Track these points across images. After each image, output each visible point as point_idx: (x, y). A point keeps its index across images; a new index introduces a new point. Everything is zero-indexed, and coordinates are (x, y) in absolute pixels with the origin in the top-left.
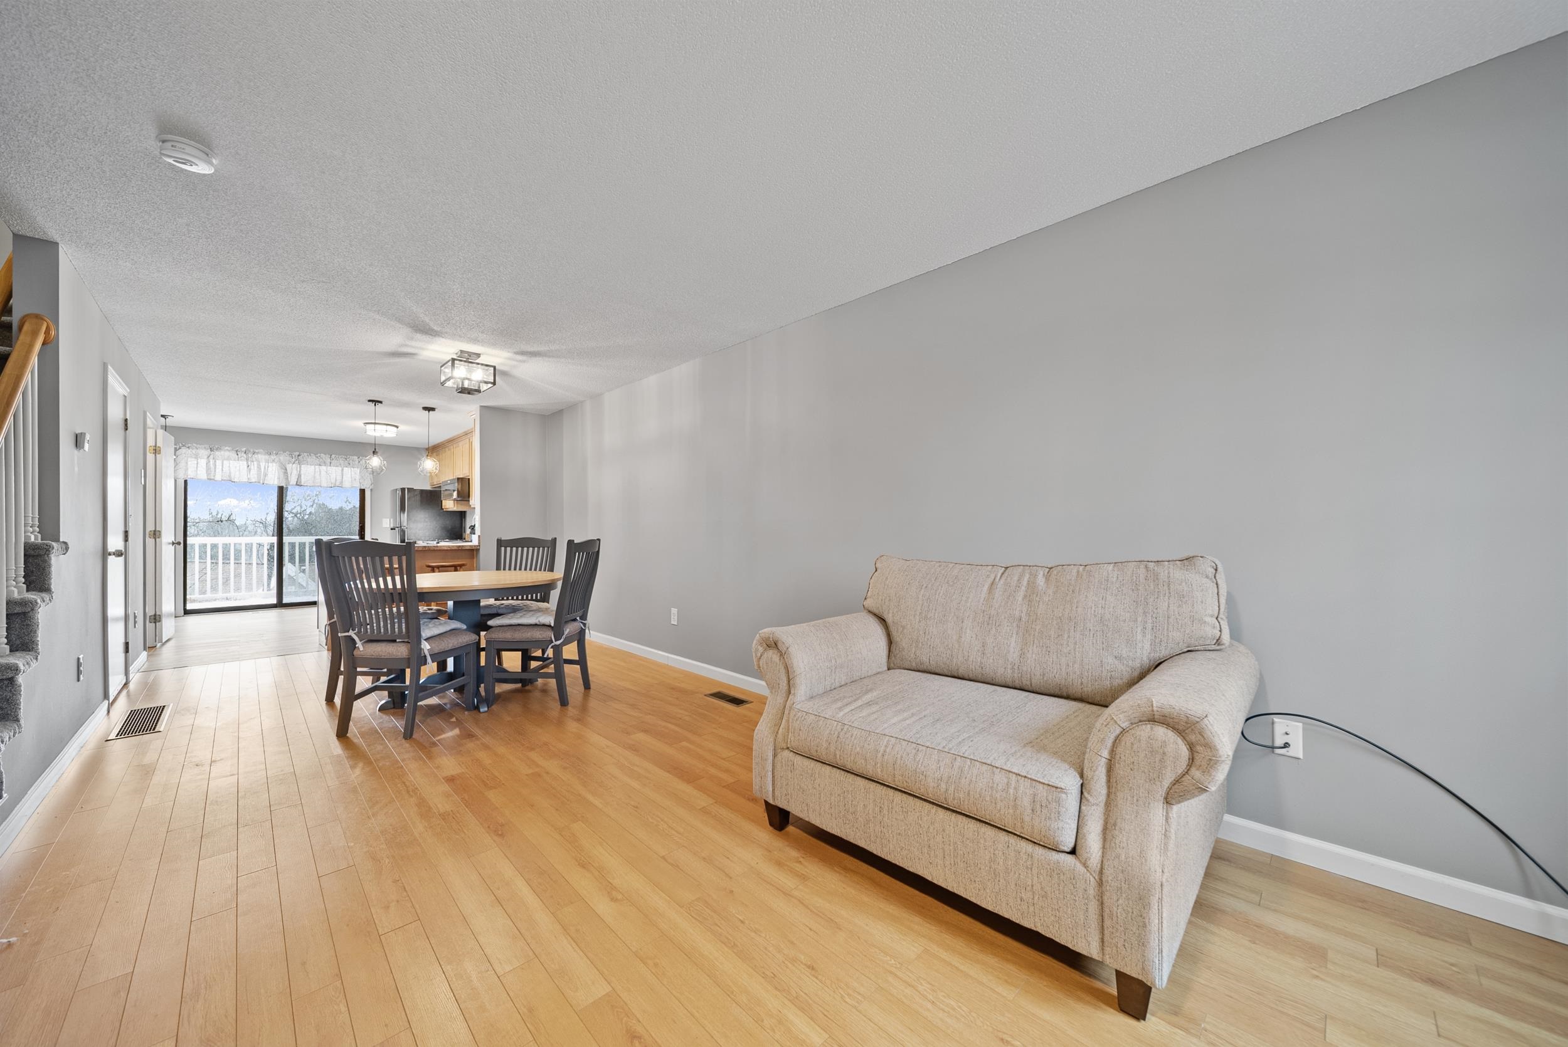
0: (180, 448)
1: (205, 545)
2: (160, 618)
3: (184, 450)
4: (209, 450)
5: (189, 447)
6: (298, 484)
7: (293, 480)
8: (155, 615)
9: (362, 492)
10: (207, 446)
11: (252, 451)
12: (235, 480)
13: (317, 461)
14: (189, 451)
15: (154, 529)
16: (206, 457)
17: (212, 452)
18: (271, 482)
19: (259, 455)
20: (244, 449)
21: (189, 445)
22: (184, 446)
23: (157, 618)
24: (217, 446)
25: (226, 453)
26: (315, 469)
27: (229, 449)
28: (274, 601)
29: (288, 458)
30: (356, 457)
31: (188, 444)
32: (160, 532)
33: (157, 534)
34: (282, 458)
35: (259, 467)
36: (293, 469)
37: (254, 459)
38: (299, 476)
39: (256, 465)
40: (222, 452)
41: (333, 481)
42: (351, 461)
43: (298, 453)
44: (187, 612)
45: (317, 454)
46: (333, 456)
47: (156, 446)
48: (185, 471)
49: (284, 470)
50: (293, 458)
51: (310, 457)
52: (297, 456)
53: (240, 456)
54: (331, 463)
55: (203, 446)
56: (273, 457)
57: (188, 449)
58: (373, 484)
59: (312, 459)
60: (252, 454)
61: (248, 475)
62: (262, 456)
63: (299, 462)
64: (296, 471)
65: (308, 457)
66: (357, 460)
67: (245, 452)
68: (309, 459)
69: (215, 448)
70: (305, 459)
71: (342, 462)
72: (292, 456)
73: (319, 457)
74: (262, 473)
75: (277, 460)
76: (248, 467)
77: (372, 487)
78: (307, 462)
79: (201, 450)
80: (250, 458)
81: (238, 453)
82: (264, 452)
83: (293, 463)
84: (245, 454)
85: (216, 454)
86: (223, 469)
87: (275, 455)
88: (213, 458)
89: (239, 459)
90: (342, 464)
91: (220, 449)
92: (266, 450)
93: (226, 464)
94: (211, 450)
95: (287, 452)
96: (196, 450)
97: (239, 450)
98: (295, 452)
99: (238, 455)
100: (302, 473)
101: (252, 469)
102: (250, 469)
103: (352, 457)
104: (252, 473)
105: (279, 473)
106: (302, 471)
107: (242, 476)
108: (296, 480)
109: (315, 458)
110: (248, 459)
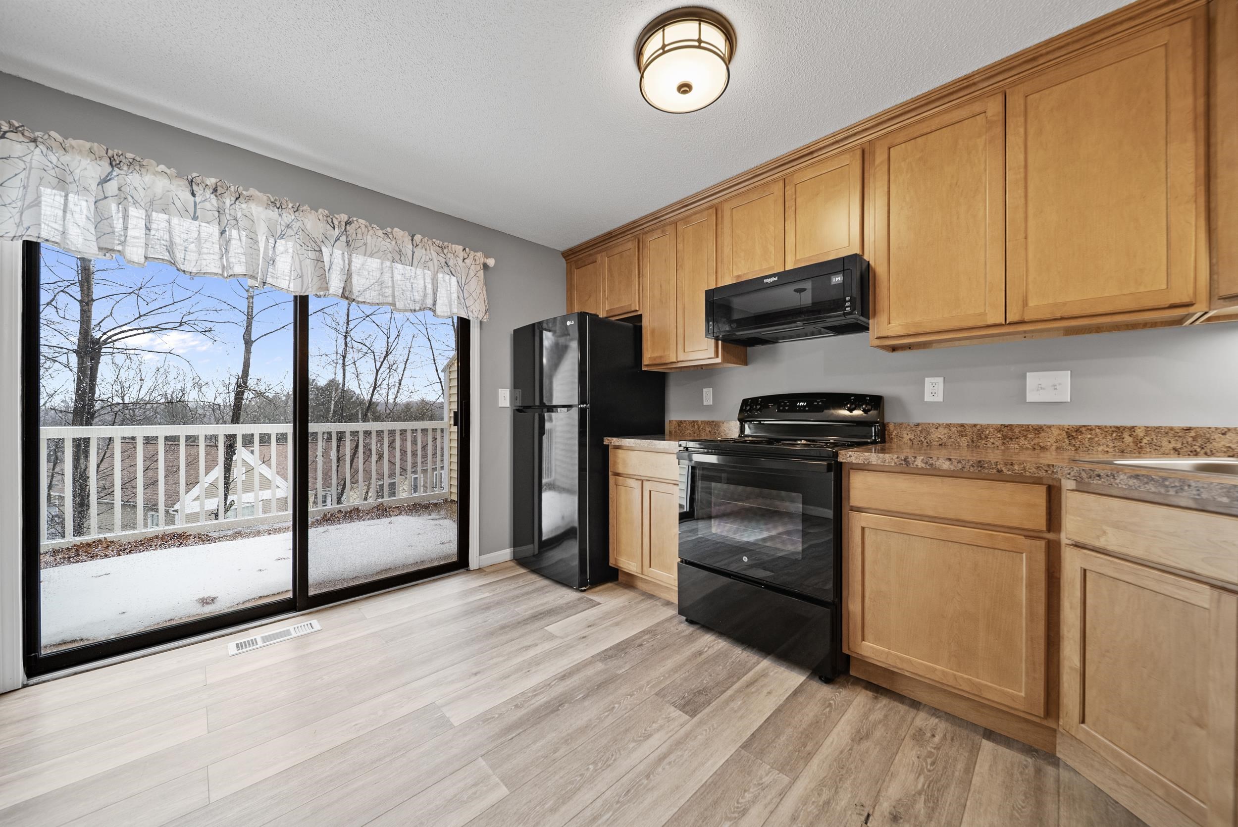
1: (216, 437)
4: (105, 164)
5: (34, 140)
7: (335, 286)
9: (463, 326)
10: (99, 149)
11: (232, 189)
12: (188, 268)
13: (388, 246)
14: (37, 155)
16: (93, 184)
17: (116, 171)
18: (284, 284)
19: (252, 205)
20: (211, 181)
21: (39, 133)
22: (15, 130)
24: (130, 155)
25: (156, 181)
26: (382, 265)
27: (167, 171)
29: (322, 226)
30: (461, 248)
31: (34, 129)
34: (308, 225)
35: (253, 239)
36: (334, 256)
37: (239, 214)
38: (349, 275)
39: (243, 232)
40: (148, 178)
41: (418, 297)
42: (448, 256)
43: (344, 217)
44: (36, 667)
46: (418, 237)
48: (21, 215)
49: (312, 255)
50: (334, 228)
51: (371, 232)
52: (344, 224)
53: (198, 199)
54: (413, 253)
55: (88, 145)
56: (288, 217)
57: (33, 144)
58: (487, 311)
59: (374, 238)
60: (233, 199)
61: (221, 258)
62: (260, 209)
63: (348, 242)
64: (341, 262)
65: (368, 231)
66: (462, 254)
67: (215, 190)
68: (369, 237)
69: (124, 161)
70: (360, 236)
71: (434, 254)
72: (332, 222)
73: (391, 236)
74: (258, 255)
75: (296, 225)
76: (222, 234)
77: (485, 317)
78: (365, 244)
79: (78, 158)
80: (227, 211)
81: (195, 187)
82: (265, 198)
83: (336, 241)
84: (213, 196)
85: (129, 181)
86: (148, 229)
87: (291, 211)
88: (119, 189)
89: (198, 207)
90: (435, 261)
91: (141, 166)
92: (270, 196)
93: (159, 219)
94: (111, 164)
95: (320, 210)
96: (62, 152)
97: (199, 180)
98: (337, 214)
99: (193, 195)
100: (353, 268)
101: (233, 242)
102: (228, 242)
103: (453, 246)
104: (231, 253)
105: (300, 262)
106: (353, 264)
107: (205, 256)
108: (342, 285)
109: (382, 235)
110: (222, 211)
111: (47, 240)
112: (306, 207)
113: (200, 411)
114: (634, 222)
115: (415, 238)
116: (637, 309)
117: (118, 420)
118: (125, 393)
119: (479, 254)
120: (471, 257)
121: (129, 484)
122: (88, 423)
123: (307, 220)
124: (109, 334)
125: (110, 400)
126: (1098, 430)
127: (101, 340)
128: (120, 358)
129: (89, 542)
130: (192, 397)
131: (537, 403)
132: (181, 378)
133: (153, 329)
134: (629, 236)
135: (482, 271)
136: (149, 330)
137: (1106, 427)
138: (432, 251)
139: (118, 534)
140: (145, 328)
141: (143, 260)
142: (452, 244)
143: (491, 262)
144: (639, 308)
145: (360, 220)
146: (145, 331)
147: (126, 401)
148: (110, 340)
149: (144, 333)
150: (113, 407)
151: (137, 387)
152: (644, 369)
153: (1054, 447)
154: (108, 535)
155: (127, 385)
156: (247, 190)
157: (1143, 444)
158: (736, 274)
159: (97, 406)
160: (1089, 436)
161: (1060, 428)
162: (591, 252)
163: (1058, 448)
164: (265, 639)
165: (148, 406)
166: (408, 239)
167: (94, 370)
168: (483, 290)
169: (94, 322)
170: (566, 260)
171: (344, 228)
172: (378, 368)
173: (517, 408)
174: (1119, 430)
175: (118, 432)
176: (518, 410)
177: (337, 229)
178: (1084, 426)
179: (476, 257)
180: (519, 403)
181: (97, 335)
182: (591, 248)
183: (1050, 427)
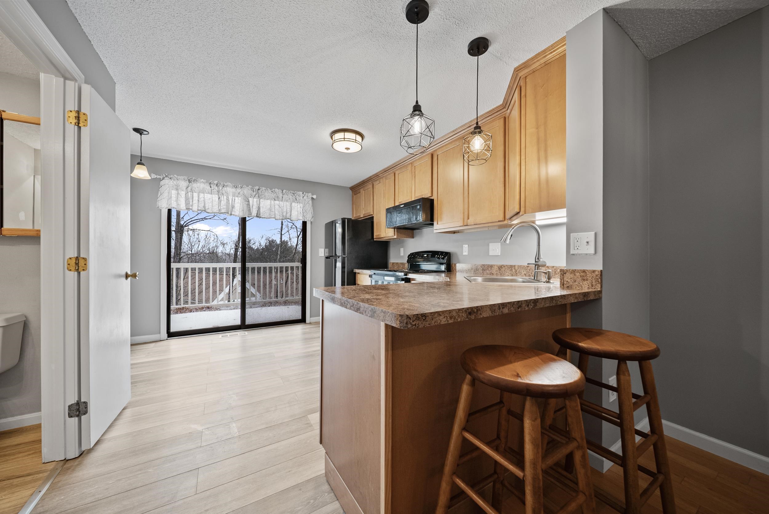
0: (163, 179)
2: (86, 408)
3: (167, 181)
4: (188, 182)
5: (171, 178)
6: (258, 216)
7: (254, 213)
8: (78, 403)
9: (304, 224)
10: (186, 178)
11: (222, 184)
13: (273, 195)
14: (171, 182)
15: (76, 256)
16: (185, 188)
17: (190, 184)
18: (237, 214)
19: (228, 188)
20: (216, 182)
21: (172, 176)
23: (82, 407)
24: (194, 178)
25: (201, 185)
26: (271, 202)
27: (204, 181)
28: (238, 322)
29: (250, 192)
30: (302, 193)
31: (170, 175)
32: (85, 259)
33: (81, 263)
34: (245, 192)
35: (228, 200)
36: (253, 201)
37: (224, 192)
38: (259, 208)
39: (225, 197)
40: (198, 184)
41: (285, 214)
42: (297, 196)
43: (257, 188)
44: (171, 335)
45: (272, 189)
46: (284, 191)
47: (78, 112)
48: (168, 201)
49: (247, 203)
50: (254, 192)
51: (267, 192)
52: (257, 190)
53: (212, 188)
54: (282, 197)
55: (183, 177)
56: (239, 190)
57: (170, 179)
58: (313, 217)
59: (268, 193)
60: (222, 187)
61: (219, 207)
62: (230, 189)
63: (258, 196)
64: (256, 204)
65: (266, 191)
66: (302, 195)
67: (217, 185)
68: (266, 193)
69: (192, 180)
70: (263, 193)
71: (291, 197)
72: (253, 190)
73: (274, 192)
74: (229, 205)
75: (241, 193)
76: (219, 199)
77: (312, 220)
78: (265, 196)
79: (181, 181)
80: (220, 191)
81: (211, 185)
82: (232, 185)
83: (254, 197)
84: (216, 187)
85: (193, 186)
86: (198, 201)
87: (240, 188)
88: (191, 190)
89: (212, 191)
90: (291, 199)
91: (197, 181)
92: (233, 184)
93: (202, 195)
94: (189, 182)
95: (249, 186)
96: (177, 181)
97: (212, 182)
98: (255, 186)
99: (211, 187)
100: (261, 205)
101: (222, 202)
102: (221, 201)
103: (298, 192)
104: (221, 205)
105: (243, 205)
106: (261, 204)
107: (214, 207)
108: (256, 212)
109: (271, 192)
110: (219, 192)
111: (174, 208)
112: (245, 186)
113: (224, 257)
114: (370, 177)
115: (283, 191)
116: (372, 214)
117: (190, 261)
118: (193, 248)
119: (310, 194)
120: (306, 196)
121: (193, 290)
122: (179, 262)
123: (245, 191)
124: (187, 222)
125: (187, 252)
126: (506, 267)
127: (184, 225)
128: (191, 232)
129: (181, 308)
130: (220, 250)
131: (334, 255)
132: (215, 240)
133: (203, 219)
134: (370, 182)
135: (311, 201)
136: (201, 220)
137: (508, 265)
138: (290, 196)
139: (189, 305)
140: (200, 219)
141: (197, 210)
142: (298, 191)
143: (315, 197)
144: (373, 214)
145: (263, 188)
146: (200, 220)
147: (193, 252)
148: (187, 225)
149: (200, 221)
150: (188, 255)
151: (197, 245)
152: (375, 240)
153: (495, 273)
154: (186, 306)
155: (193, 244)
156: (226, 183)
157: (517, 272)
158: (400, 201)
159: (182, 255)
160: (504, 269)
161: (497, 265)
162: (359, 188)
163: (496, 274)
164: (230, 335)
165: (202, 255)
166: (280, 191)
167: (181, 238)
168: (311, 209)
169: (181, 216)
170: (352, 191)
171: (257, 191)
172: (298, 235)
173: (326, 257)
174: (511, 266)
175: (190, 266)
176: (327, 258)
177: (255, 192)
178: (503, 265)
179: (308, 196)
180: (327, 255)
181: (182, 223)
182: (359, 186)
183: (494, 265)
